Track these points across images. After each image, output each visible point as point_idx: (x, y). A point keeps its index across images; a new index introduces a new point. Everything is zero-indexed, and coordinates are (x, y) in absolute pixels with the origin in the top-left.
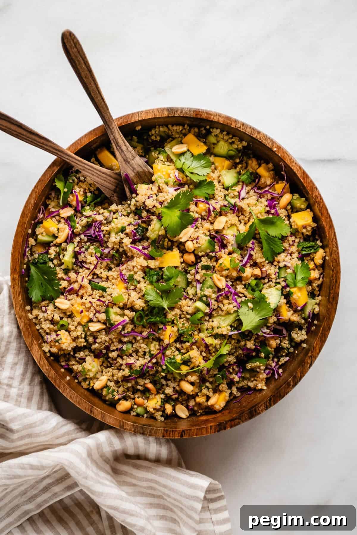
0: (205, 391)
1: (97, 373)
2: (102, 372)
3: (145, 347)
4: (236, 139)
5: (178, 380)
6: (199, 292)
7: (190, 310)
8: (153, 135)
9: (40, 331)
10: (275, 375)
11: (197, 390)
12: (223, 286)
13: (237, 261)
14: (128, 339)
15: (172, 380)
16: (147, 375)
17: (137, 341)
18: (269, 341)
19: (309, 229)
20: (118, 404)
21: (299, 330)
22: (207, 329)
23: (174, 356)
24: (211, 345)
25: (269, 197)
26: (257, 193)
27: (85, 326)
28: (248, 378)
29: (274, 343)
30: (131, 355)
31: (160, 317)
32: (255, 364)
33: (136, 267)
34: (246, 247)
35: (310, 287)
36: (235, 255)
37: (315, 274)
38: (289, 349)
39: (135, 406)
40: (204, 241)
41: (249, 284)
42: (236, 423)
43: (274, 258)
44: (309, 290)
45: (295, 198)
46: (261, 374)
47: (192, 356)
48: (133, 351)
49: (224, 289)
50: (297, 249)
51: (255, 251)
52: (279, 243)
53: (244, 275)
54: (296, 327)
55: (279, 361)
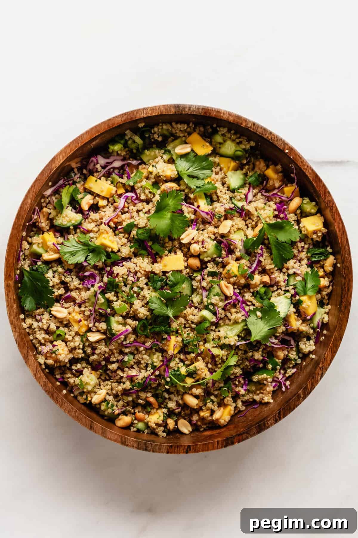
0: (209, 405)
1: (95, 386)
2: (100, 385)
3: (148, 358)
4: (244, 139)
5: (181, 393)
6: (205, 300)
7: (196, 319)
8: (155, 133)
9: (34, 341)
10: (282, 387)
11: (201, 404)
12: (230, 294)
13: (246, 268)
14: (130, 350)
15: (175, 393)
16: (149, 388)
17: (139, 352)
18: (277, 352)
19: (320, 234)
20: (117, 419)
21: (307, 340)
22: (213, 339)
23: (178, 367)
24: (218, 356)
25: (278, 200)
26: (265, 196)
27: (83, 337)
28: (253, 391)
29: (281, 354)
30: (132, 367)
31: (164, 326)
32: (262, 376)
33: (140, 272)
34: (255, 252)
35: (320, 295)
36: (243, 261)
37: (324, 282)
38: (296, 360)
39: (136, 422)
40: (211, 246)
41: (257, 291)
42: (244, 438)
43: (283, 265)
44: (318, 299)
45: (306, 202)
46: (268, 386)
47: (198, 368)
48: (134, 362)
49: (232, 296)
50: (306, 255)
51: (264, 257)
52: (289, 249)
53: (253, 282)
54: (304, 337)
55: (285, 373)
